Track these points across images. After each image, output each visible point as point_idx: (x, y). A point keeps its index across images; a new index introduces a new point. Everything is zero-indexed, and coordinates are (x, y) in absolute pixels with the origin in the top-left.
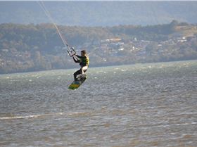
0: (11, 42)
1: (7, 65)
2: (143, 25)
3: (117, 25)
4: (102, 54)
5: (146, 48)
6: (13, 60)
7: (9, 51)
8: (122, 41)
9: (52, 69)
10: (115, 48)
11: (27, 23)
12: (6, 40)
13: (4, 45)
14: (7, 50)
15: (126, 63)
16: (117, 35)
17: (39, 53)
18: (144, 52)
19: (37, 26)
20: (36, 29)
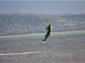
0: (18, 21)
1: (16, 31)
2: (75, 14)
3: (64, 14)
4: (57, 27)
5: (76, 24)
6: (19, 29)
7: (17, 25)
8: (66, 21)
9: (36, 33)
10: (63, 24)
11: (25, 13)
12: (16, 20)
13: (15, 22)
14: (16, 25)
15: (68, 31)
16: (64, 19)
17: (30, 26)
18: (76, 26)
19: (29, 15)
20: (29, 16)
